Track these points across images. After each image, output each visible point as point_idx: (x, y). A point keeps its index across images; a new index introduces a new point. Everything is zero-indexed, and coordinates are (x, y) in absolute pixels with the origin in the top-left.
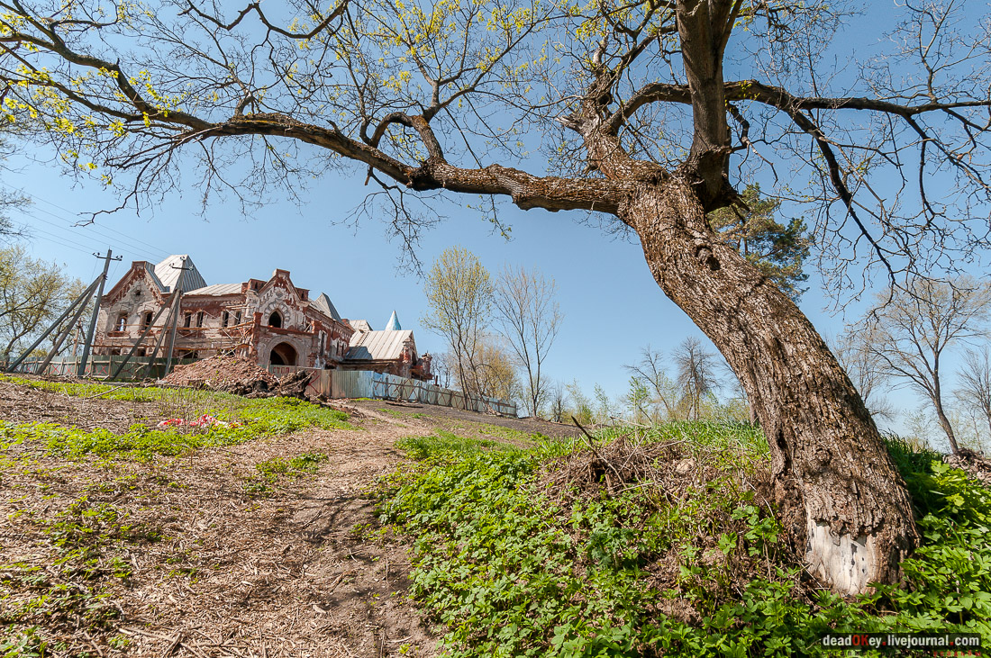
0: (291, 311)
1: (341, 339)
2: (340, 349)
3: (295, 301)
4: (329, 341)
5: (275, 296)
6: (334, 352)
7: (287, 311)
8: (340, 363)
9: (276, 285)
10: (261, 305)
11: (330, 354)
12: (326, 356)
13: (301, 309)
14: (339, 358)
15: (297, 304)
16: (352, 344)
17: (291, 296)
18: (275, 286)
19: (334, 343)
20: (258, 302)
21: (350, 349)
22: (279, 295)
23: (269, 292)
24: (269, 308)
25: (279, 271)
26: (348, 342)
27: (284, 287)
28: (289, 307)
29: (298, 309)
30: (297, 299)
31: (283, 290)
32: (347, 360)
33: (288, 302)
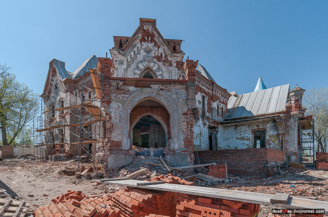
0: (163, 68)
1: (220, 101)
2: (220, 111)
3: (166, 56)
4: (209, 104)
5: (143, 53)
6: (215, 113)
7: (159, 69)
8: (222, 123)
9: (143, 40)
10: (129, 66)
11: (212, 115)
12: (208, 117)
13: (174, 65)
14: (220, 119)
15: (170, 59)
16: (230, 106)
17: (161, 50)
18: (141, 41)
19: (215, 105)
20: (125, 63)
21: (228, 111)
22: (148, 51)
23: (135, 49)
24: (138, 68)
25: (143, 21)
26: (226, 104)
27: (151, 42)
28: (160, 64)
29: (171, 65)
30: (168, 52)
31: (151, 45)
32: (226, 120)
33: (159, 58)
